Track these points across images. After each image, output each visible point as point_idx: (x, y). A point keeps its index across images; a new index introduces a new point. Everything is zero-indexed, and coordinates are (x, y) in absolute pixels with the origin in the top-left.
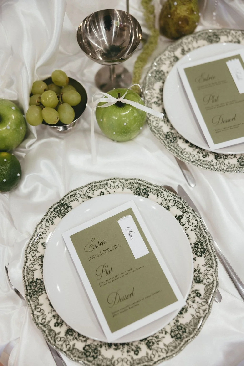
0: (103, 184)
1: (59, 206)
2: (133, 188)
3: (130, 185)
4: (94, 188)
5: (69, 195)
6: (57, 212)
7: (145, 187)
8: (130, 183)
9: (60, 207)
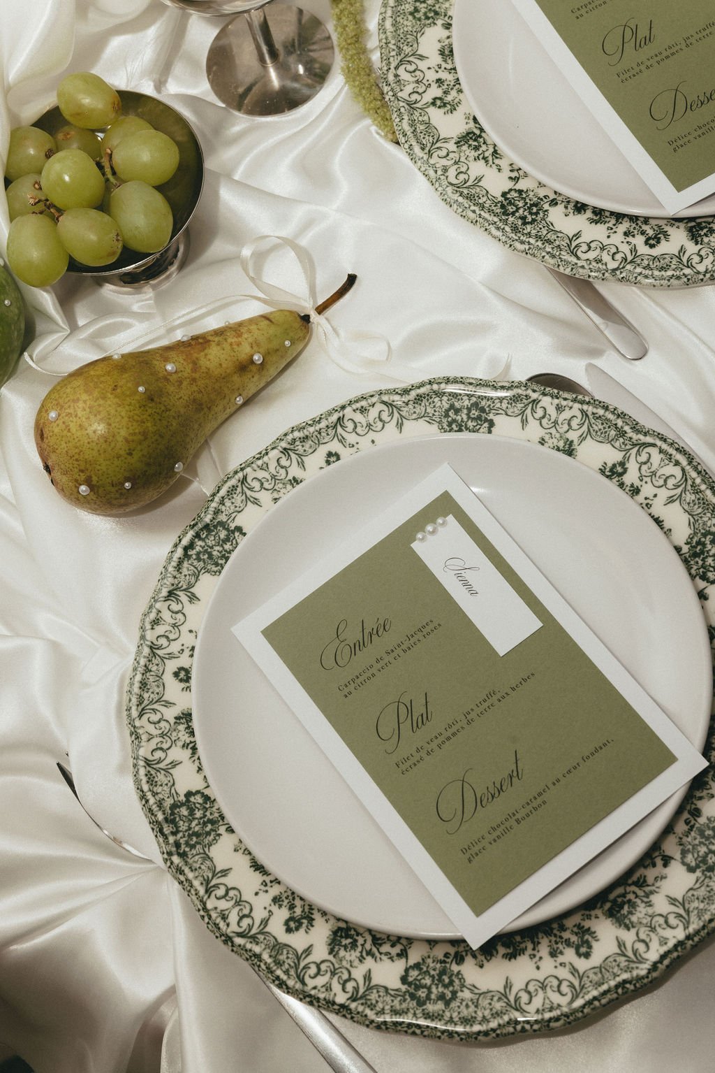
0: (327, 426)
1: (197, 536)
2: (433, 412)
3: (420, 404)
4: (303, 446)
5: (223, 492)
6: (199, 559)
7: (474, 399)
8: (419, 399)
9: (203, 540)
